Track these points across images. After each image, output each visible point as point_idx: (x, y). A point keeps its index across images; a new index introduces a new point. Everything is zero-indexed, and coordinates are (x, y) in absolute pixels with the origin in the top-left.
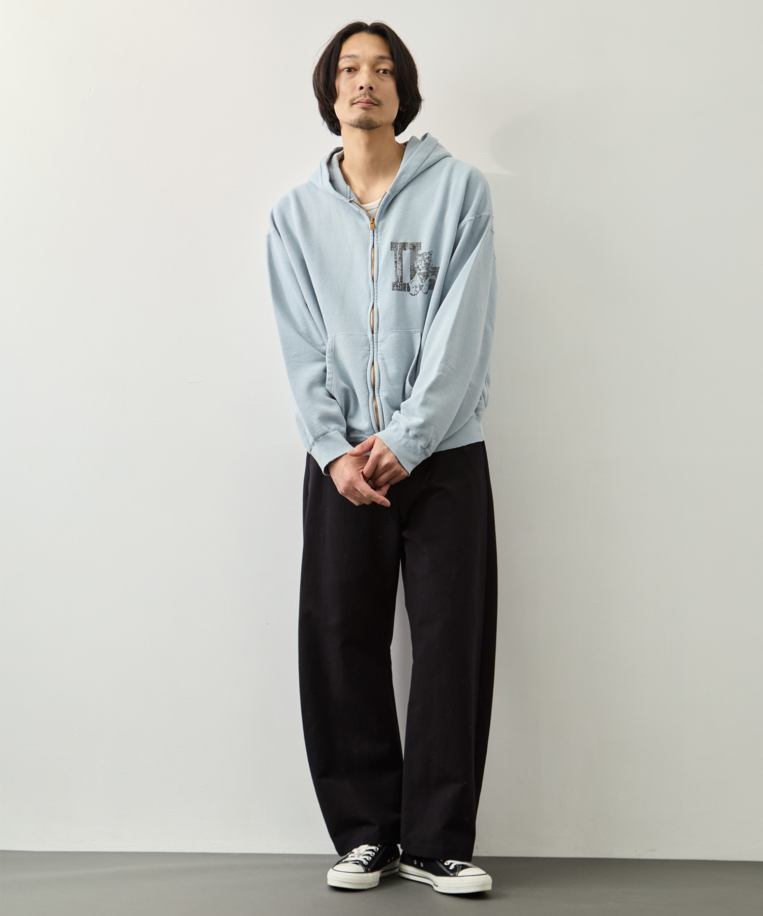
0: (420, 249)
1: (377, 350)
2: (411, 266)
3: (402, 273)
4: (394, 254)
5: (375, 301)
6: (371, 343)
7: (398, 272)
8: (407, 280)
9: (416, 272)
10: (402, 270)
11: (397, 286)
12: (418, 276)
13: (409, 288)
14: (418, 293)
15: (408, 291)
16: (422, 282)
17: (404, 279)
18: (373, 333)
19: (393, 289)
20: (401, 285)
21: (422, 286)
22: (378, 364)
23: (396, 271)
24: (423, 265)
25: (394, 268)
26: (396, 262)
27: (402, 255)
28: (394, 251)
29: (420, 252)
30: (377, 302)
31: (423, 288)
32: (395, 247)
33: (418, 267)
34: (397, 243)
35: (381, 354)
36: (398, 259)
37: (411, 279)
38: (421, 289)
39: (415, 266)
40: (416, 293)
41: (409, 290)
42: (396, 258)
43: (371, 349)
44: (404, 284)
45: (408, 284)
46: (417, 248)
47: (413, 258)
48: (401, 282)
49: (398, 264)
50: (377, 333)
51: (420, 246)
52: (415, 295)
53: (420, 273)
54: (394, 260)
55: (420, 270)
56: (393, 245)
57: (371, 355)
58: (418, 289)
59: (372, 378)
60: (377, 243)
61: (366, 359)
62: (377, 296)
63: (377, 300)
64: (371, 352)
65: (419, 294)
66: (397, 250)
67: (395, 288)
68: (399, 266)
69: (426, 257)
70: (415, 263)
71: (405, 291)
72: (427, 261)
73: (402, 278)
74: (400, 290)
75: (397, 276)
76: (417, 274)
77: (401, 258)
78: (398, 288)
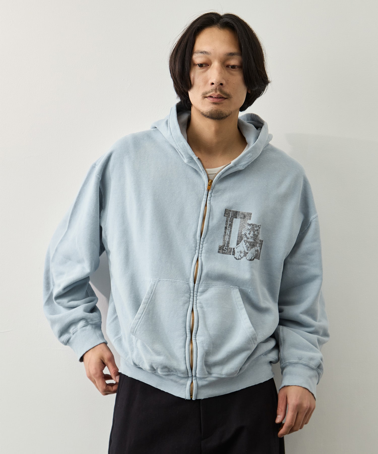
0: (250, 219)
1: (197, 299)
2: (239, 233)
3: (229, 239)
4: (226, 219)
5: (200, 255)
6: (192, 291)
7: (226, 237)
8: (233, 245)
9: (242, 239)
10: (230, 236)
11: (223, 250)
12: (244, 244)
13: (234, 252)
14: (242, 258)
15: (232, 255)
16: (248, 250)
17: (230, 245)
18: (195, 283)
19: (219, 252)
20: (227, 249)
21: (247, 253)
22: (197, 311)
23: (224, 236)
24: (251, 235)
25: (223, 233)
26: (226, 228)
27: (232, 222)
28: (226, 217)
29: (250, 222)
30: (201, 256)
31: (247, 255)
32: (227, 214)
33: (245, 235)
34: (230, 211)
35: (200, 303)
36: (228, 226)
37: (237, 244)
38: (245, 255)
39: (243, 233)
40: (240, 258)
41: (234, 254)
42: (226, 224)
43: (192, 297)
44: (230, 249)
45: (234, 249)
46: (247, 217)
47: (242, 227)
48: (228, 246)
49: (227, 230)
50: (199, 284)
51: (250, 217)
52: (238, 259)
53: (247, 242)
54: (224, 225)
55: (248, 238)
56: (227, 212)
57: (191, 303)
58: (242, 255)
59: (191, 323)
60: (210, 203)
61: (187, 305)
62: (202, 251)
63: (201, 254)
64: (191, 300)
65: (242, 259)
66: (229, 216)
67: (221, 251)
68: (228, 232)
69: (255, 229)
70: (243, 230)
71: (230, 254)
72: (256, 233)
73: (228, 243)
74: (225, 253)
75: (224, 240)
76: (243, 240)
77: (231, 225)
78: (224, 251)
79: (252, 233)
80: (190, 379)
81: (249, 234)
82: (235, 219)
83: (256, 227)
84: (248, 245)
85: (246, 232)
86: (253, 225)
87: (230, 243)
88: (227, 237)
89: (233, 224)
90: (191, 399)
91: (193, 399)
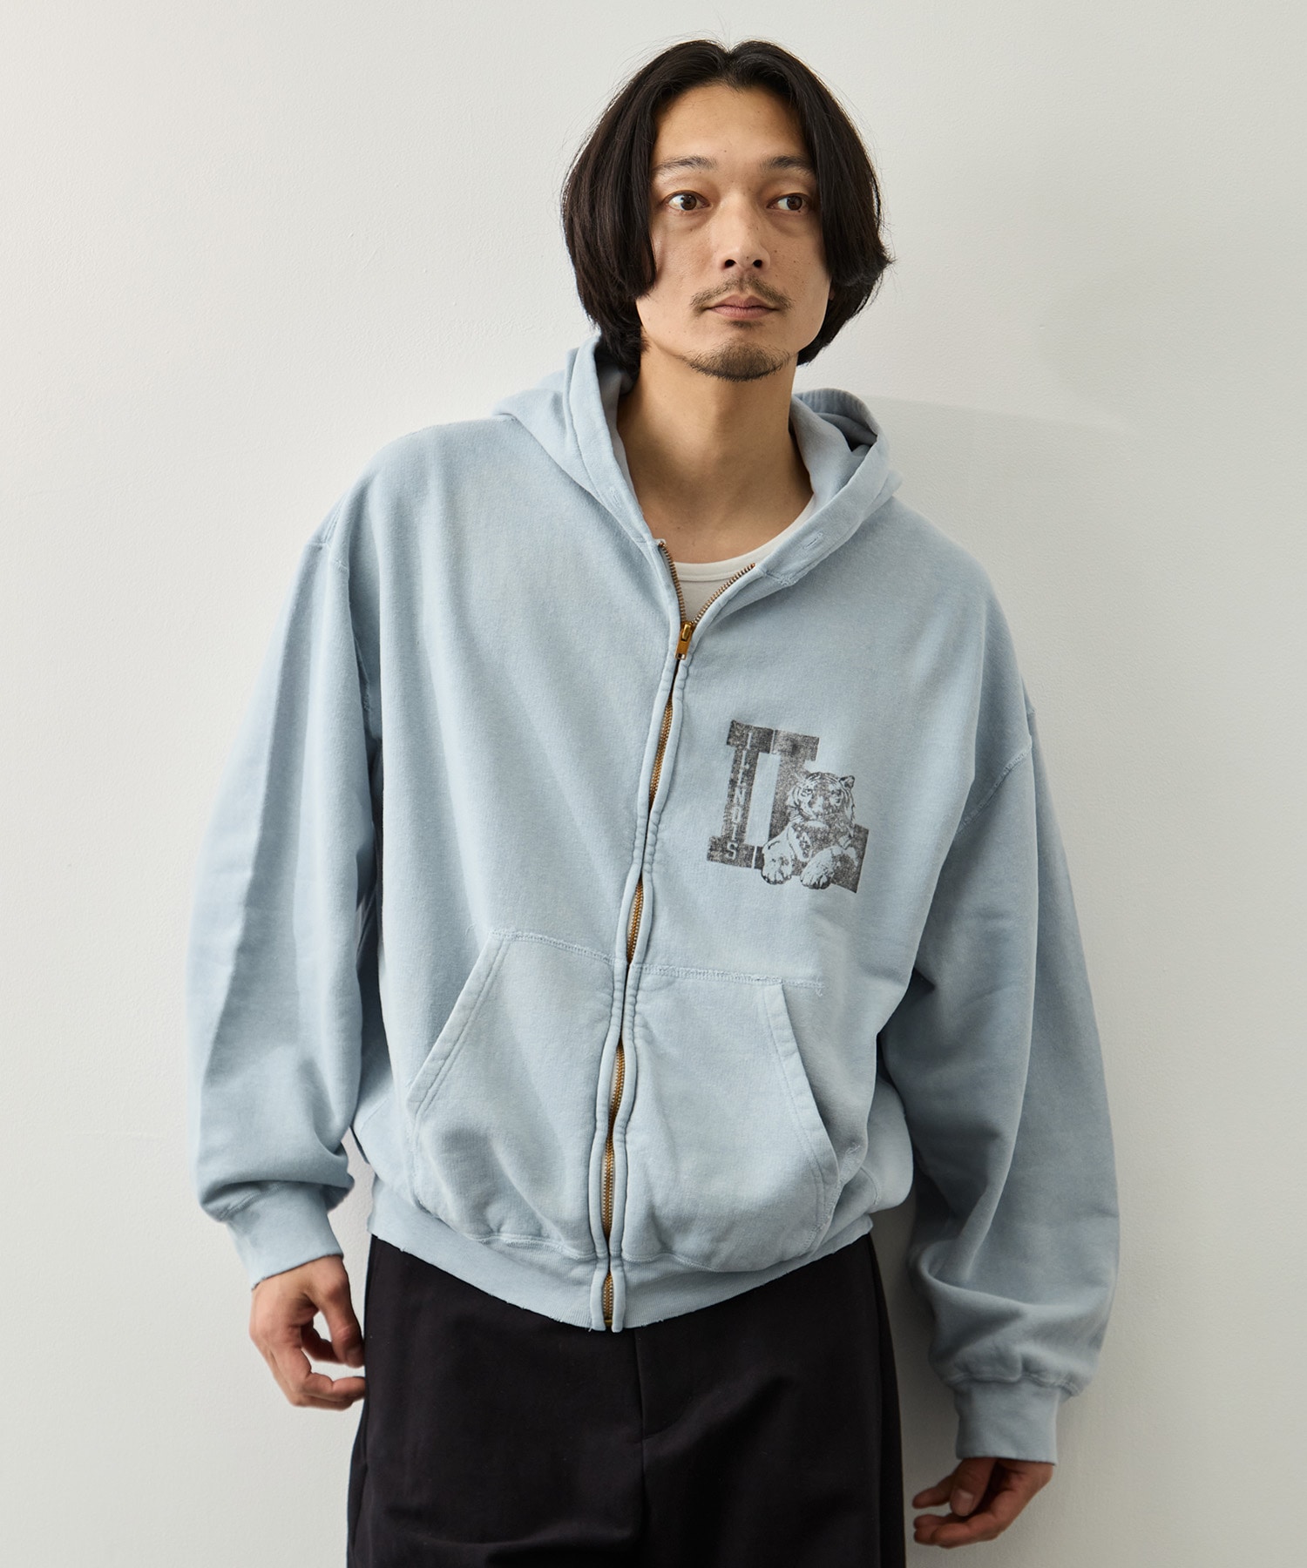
0: (813, 758)
1: (634, 1011)
2: (775, 801)
3: (745, 817)
4: (733, 755)
5: (646, 867)
6: (619, 985)
7: (734, 811)
8: (756, 836)
9: (787, 821)
10: (746, 809)
11: (724, 850)
12: (793, 835)
13: (760, 859)
14: (786, 879)
15: (755, 868)
16: (806, 855)
17: (746, 835)
18: (629, 959)
19: (710, 857)
20: (737, 850)
21: (804, 865)
22: (635, 1048)
23: (728, 807)
24: (818, 807)
25: (725, 800)
26: (733, 782)
27: (753, 765)
28: (734, 748)
29: (812, 767)
30: (650, 872)
31: (805, 870)
32: (739, 738)
33: (798, 807)
34: (748, 727)
35: (645, 1025)
36: (740, 776)
37: (772, 836)
38: (797, 871)
39: (790, 802)
40: (779, 878)
41: (759, 866)
42: (735, 771)
43: (618, 1004)
44: (746, 848)
45: (760, 849)
46: (802, 751)
47: (786, 781)
48: (740, 840)
49: (737, 791)
50: (644, 962)
51: (814, 750)
52: (775, 882)
53: (804, 829)
54: (729, 775)
55: (807, 819)
56: (736, 731)
57: (615, 1021)
58: (788, 870)
59: (614, 1086)
60: (683, 698)
61: (601, 1027)
62: (653, 855)
63: (651, 863)
64: (616, 1011)
65: (787, 883)
66: (744, 747)
67: (717, 854)
68: (739, 796)
69: (831, 787)
70: (790, 793)
71: (749, 866)
72: (833, 801)
73: (742, 830)
74: (730, 862)
75: (728, 822)
76: (790, 824)
77: (750, 775)
78: (727, 856)
79: (820, 800)
80: (602, 1266)
81: (810, 804)
82: (765, 754)
83: (833, 782)
84: (807, 839)
85: (801, 798)
86: (822, 776)
87: (747, 829)
88: (736, 811)
89: (757, 770)
90: (609, 1327)
91: (614, 1329)
